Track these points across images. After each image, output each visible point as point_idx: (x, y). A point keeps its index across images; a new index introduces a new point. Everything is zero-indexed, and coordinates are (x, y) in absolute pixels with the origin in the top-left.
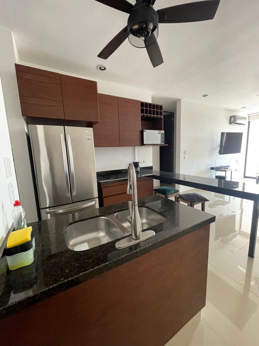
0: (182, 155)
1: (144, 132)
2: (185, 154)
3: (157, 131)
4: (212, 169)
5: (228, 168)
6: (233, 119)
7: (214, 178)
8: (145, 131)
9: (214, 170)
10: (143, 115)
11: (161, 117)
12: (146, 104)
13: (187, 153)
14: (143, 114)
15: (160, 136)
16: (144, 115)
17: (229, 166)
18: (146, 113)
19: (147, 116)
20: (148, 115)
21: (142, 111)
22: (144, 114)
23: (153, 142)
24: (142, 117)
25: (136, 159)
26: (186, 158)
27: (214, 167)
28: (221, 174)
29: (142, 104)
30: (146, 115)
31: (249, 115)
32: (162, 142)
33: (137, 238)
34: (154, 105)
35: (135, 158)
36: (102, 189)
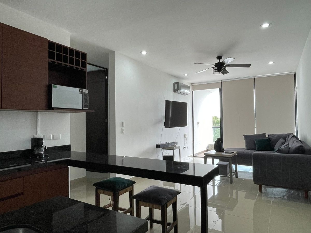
0: (118, 128)
1: (53, 89)
2: (122, 126)
3: (77, 90)
4: (158, 146)
5: (176, 145)
6: (176, 86)
7: (161, 158)
9: (161, 148)
11: (84, 70)
14: (53, 60)
15: (81, 97)
17: (177, 143)
18: (59, 59)
19: (60, 64)
20: (62, 62)
21: (51, 55)
22: (55, 61)
23: (70, 105)
25: (39, 133)
26: (124, 132)
27: (160, 144)
28: (169, 153)
30: (58, 63)
31: (192, 85)
32: (85, 106)
34: (72, 51)
35: (37, 132)
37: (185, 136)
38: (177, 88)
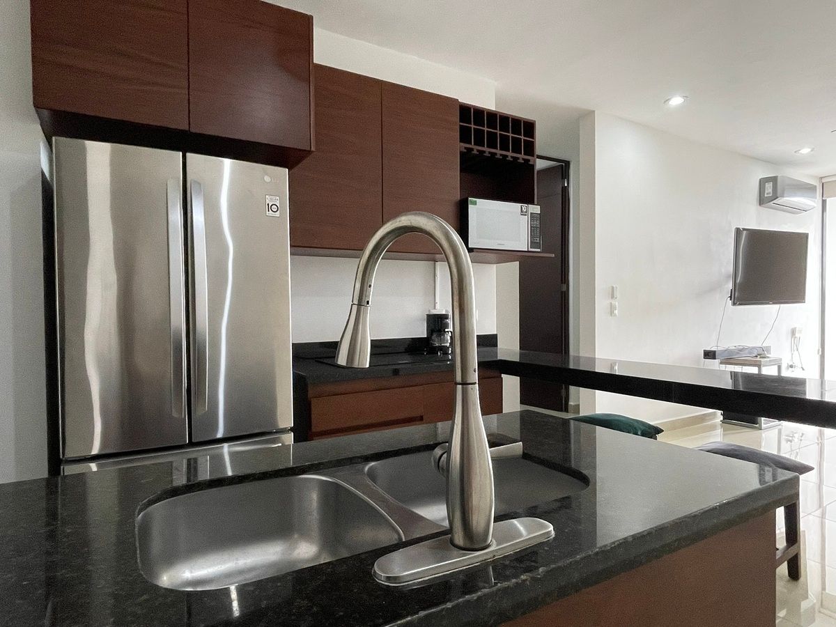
0: (601, 303)
1: (471, 207)
2: (613, 297)
3: (515, 207)
4: (709, 355)
5: (768, 355)
6: (769, 188)
8: (475, 203)
9: (718, 361)
10: (465, 148)
11: (529, 160)
12: (479, 112)
13: (617, 294)
14: (468, 146)
15: (525, 222)
16: (472, 149)
17: (768, 349)
18: (479, 142)
19: (482, 152)
20: (485, 149)
21: (465, 135)
22: (472, 146)
23: (502, 243)
24: (462, 154)
25: (438, 306)
26: (616, 312)
27: (714, 349)
29: (466, 112)
30: (478, 151)
31: (824, 181)
32: (533, 244)
33: (474, 541)
34: (505, 119)
35: (435, 303)
36: (310, 404)
37: (793, 332)
38: (770, 192)
